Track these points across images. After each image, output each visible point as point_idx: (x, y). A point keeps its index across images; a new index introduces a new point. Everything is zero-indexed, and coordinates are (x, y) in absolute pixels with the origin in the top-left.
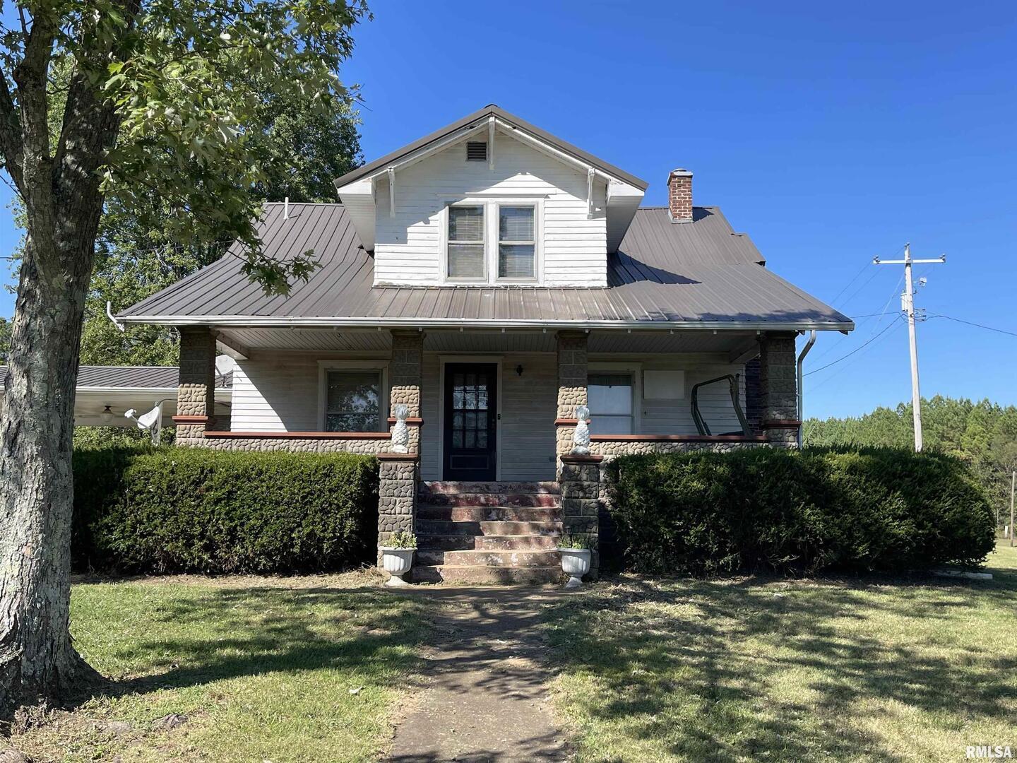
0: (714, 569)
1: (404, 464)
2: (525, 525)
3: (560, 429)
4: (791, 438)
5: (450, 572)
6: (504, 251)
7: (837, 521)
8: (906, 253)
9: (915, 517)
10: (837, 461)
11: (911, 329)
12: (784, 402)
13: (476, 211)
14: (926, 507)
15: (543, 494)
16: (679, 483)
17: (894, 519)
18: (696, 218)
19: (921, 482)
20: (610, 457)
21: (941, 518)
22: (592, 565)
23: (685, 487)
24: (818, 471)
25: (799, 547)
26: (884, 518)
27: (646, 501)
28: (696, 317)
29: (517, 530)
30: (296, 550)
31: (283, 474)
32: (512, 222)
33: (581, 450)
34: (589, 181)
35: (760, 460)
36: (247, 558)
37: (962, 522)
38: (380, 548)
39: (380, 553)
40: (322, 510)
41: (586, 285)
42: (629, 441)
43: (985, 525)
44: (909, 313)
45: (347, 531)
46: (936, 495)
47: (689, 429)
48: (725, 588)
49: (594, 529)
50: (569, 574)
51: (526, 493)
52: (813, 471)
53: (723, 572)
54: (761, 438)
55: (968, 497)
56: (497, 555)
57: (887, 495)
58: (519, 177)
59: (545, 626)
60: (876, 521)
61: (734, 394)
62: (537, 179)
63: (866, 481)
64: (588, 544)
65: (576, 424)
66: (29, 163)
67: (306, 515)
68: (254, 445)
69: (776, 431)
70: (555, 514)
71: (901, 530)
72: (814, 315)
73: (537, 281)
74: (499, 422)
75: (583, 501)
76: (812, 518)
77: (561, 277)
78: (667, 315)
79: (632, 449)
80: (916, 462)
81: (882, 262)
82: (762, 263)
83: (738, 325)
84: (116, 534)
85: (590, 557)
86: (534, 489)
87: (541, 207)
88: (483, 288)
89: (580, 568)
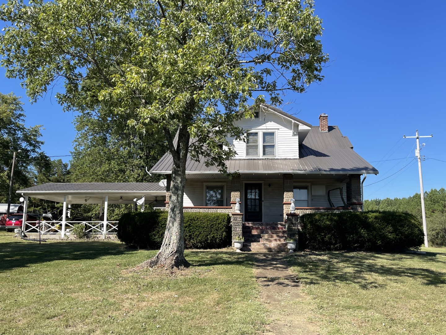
0: (334, 248)
1: (239, 216)
2: (275, 235)
3: (284, 206)
4: (359, 208)
5: (253, 248)
6: (264, 147)
7: (371, 234)
8: (417, 133)
9: (396, 233)
10: (371, 215)
11: (419, 164)
12: (357, 197)
13: (256, 134)
14: (399, 229)
15: (279, 226)
16: (323, 222)
17: (389, 233)
18: (329, 131)
19: (398, 222)
20: (301, 214)
21: (404, 233)
22: (296, 246)
23: (325, 223)
24: (365, 218)
25: (360, 241)
26: (386, 233)
27: (313, 228)
28: (328, 170)
29: (272, 237)
30: (209, 241)
31: (204, 219)
32: (267, 137)
33: (292, 212)
34: (292, 124)
35: (347, 215)
36: (194, 243)
37: (411, 234)
38: (233, 241)
39: (233, 243)
40: (216, 230)
41: (292, 158)
42: (307, 209)
43: (419, 235)
44: (418, 157)
45: (223, 236)
46: (403, 226)
47: (327, 205)
48: (337, 253)
49: (297, 236)
50: (289, 249)
51: (274, 226)
52: (364, 219)
53: (336, 249)
54: (349, 208)
55: (413, 227)
56: (267, 244)
57: (387, 226)
58: (269, 123)
59: (285, 260)
60: (383, 233)
61: (341, 194)
62: (275, 123)
63: (380, 221)
64: (295, 240)
65: (291, 204)
66: (182, 153)
67: (212, 231)
68: (189, 210)
69: (355, 206)
70: (284, 232)
71: (391, 236)
72: (366, 169)
73: (275, 157)
74: (263, 203)
75: (293, 227)
76: (364, 232)
77: (284, 155)
78: (319, 169)
79: (308, 212)
80: (397, 216)
81: (407, 137)
82: (352, 148)
83: (341, 173)
84: (157, 237)
85: (296, 244)
86: (277, 224)
87: (277, 132)
88: (258, 159)
89: (293, 247)
